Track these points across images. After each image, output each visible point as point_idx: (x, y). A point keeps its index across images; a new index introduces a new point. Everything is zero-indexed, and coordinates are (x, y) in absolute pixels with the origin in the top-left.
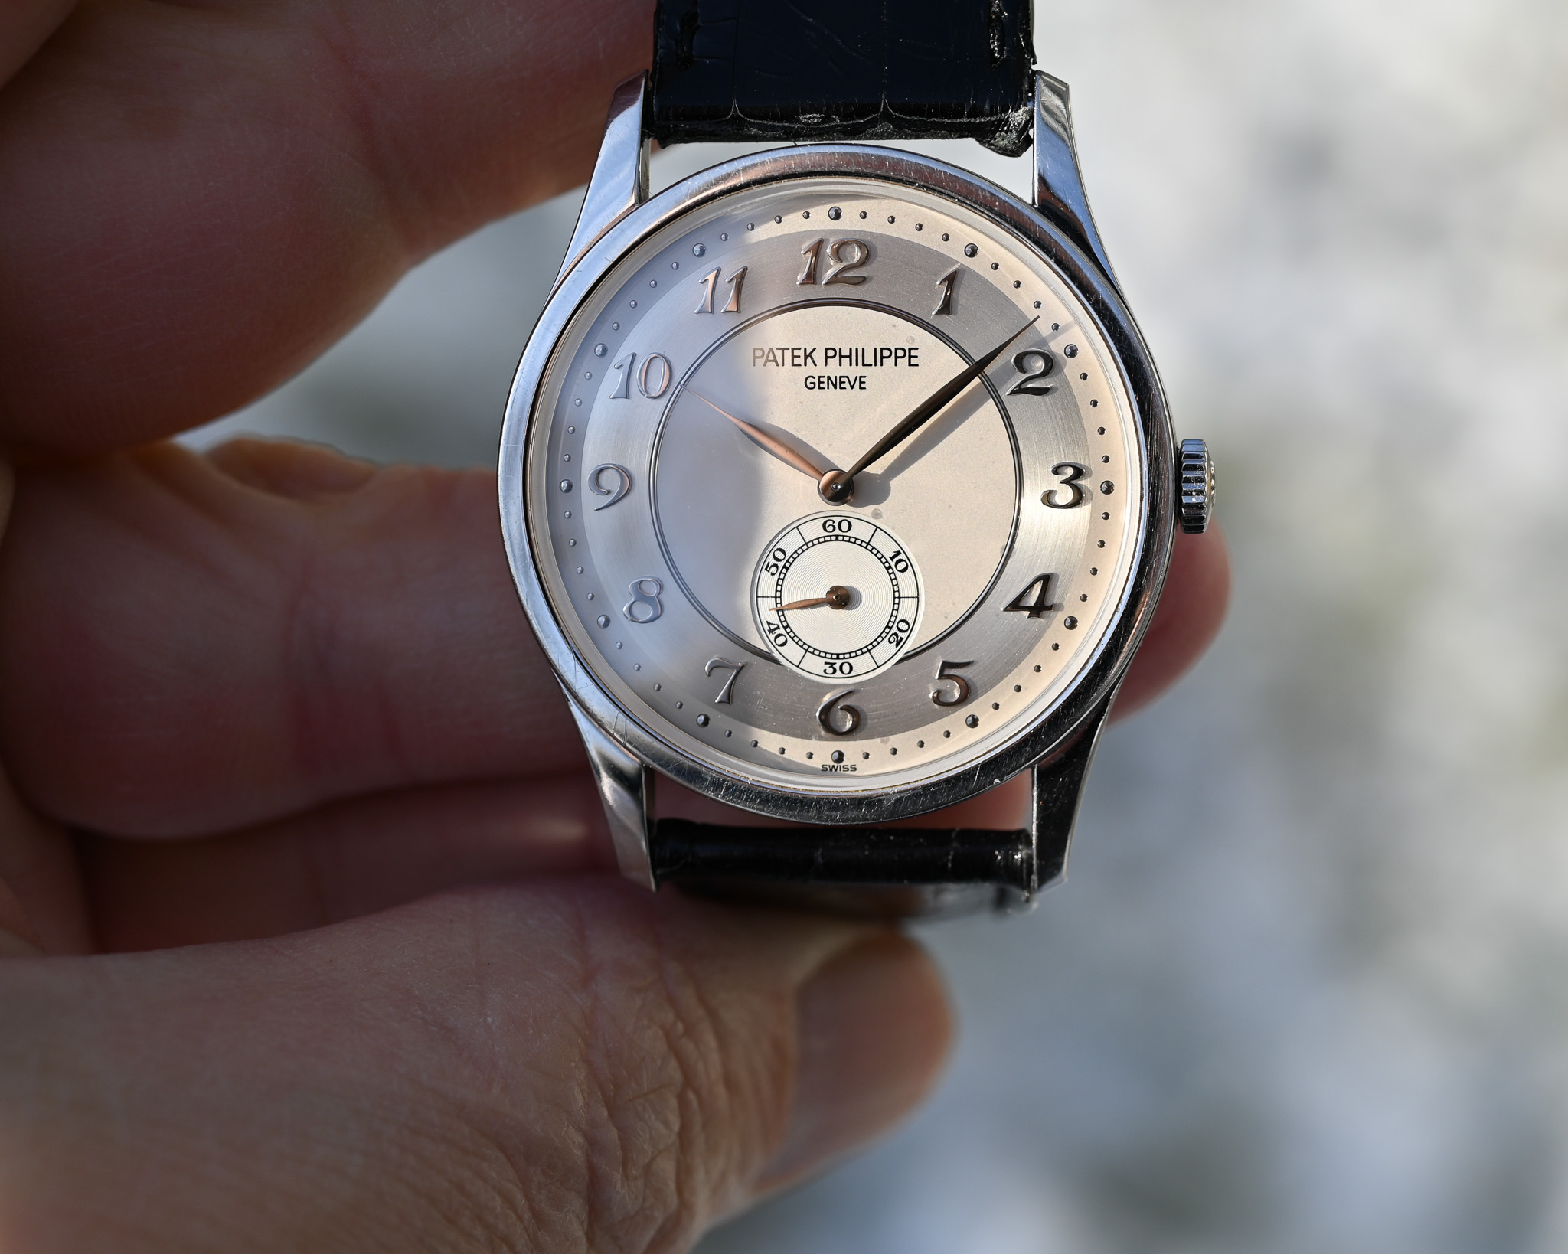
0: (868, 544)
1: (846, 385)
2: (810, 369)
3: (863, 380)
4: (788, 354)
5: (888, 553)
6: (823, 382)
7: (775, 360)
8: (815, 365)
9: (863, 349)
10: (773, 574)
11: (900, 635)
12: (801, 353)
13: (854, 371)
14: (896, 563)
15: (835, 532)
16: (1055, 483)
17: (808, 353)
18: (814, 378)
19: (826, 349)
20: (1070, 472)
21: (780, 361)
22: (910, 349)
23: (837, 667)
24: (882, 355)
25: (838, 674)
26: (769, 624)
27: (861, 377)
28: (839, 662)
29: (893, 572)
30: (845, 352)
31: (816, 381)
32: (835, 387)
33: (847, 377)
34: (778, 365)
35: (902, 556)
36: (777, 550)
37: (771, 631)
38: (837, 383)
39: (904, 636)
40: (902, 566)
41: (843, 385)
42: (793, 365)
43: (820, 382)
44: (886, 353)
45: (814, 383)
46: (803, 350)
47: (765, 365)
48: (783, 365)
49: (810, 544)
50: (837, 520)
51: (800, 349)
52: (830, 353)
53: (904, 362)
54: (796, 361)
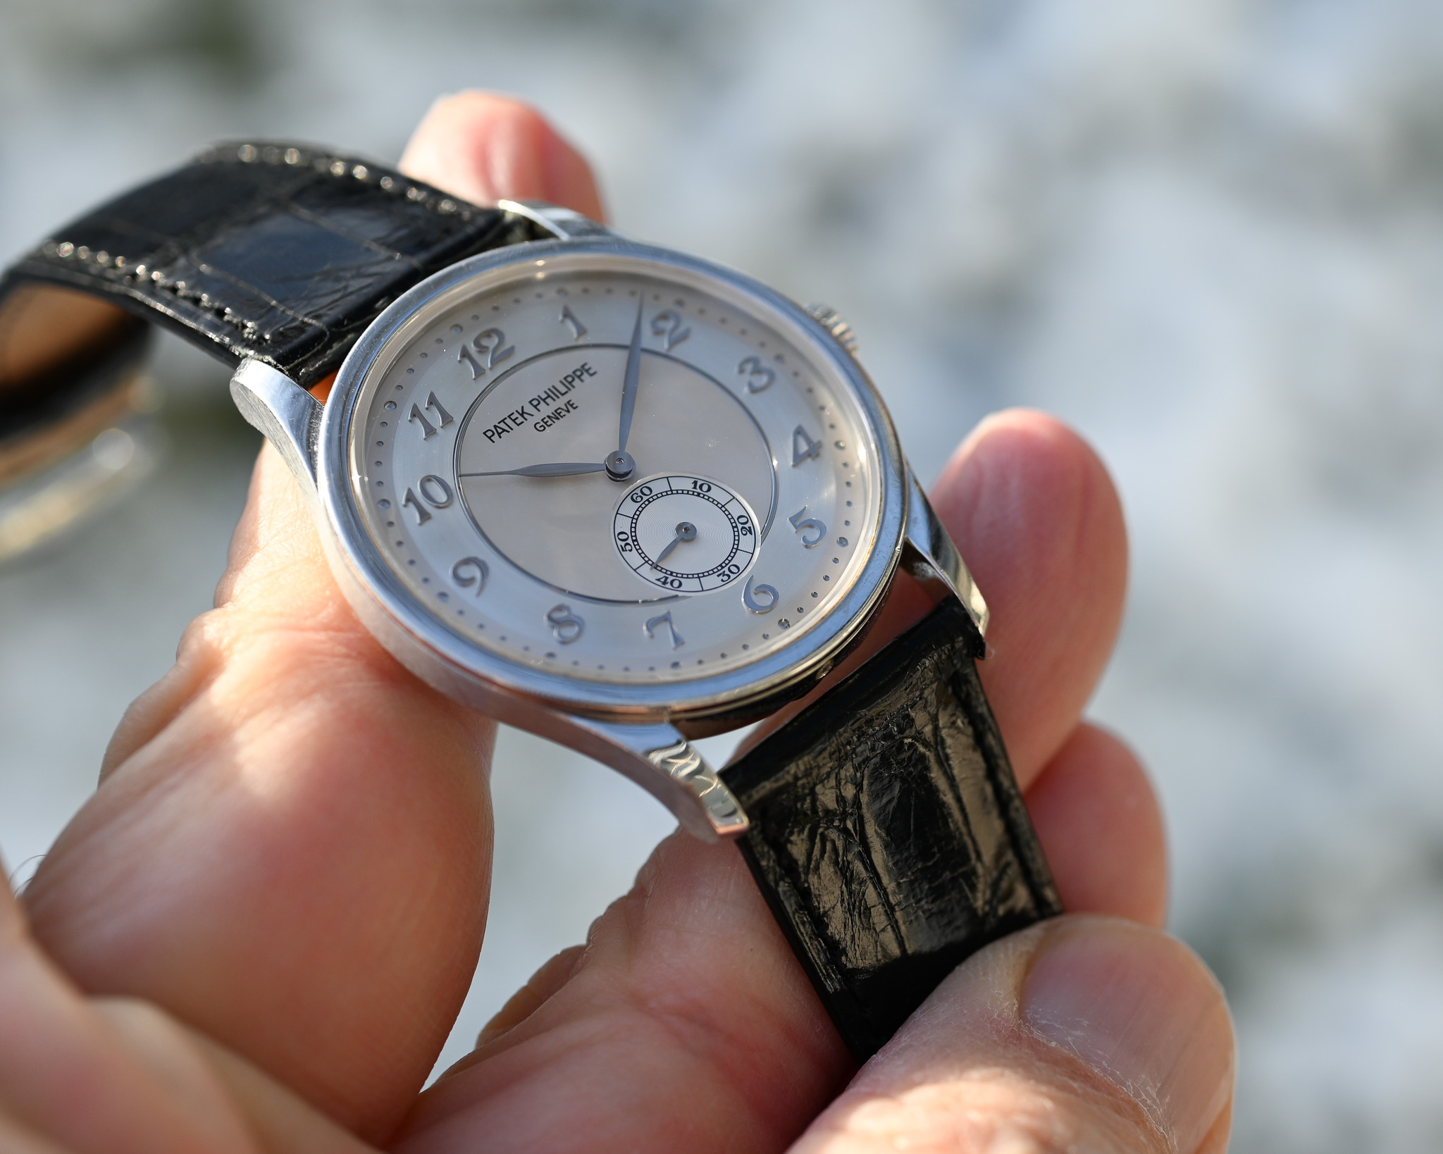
0: (671, 490)
1: (564, 413)
2: (531, 421)
3: (571, 403)
4: (509, 421)
5: (690, 487)
6: (547, 421)
7: (504, 431)
8: (533, 415)
9: (553, 387)
10: (631, 550)
11: (746, 526)
12: (516, 415)
13: (561, 402)
14: (700, 489)
15: (644, 498)
16: (747, 377)
17: (521, 412)
18: (539, 423)
19: (530, 402)
20: (749, 367)
21: (508, 429)
22: (582, 367)
23: (727, 572)
24: (569, 382)
25: (733, 576)
26: (658, 580)
27: (568, 402)
28: (726, 569)
29: (704, 495)
30: (544, 396)
31: (542, 423)
32: (558, 419)
33: (559, 408)
34: (509, 432)
35: (699, 483)
36: (619, 534)
37: (665, 583)
38: (557, 415)
39: (749, 524)
40: (705, 488)
41: (562, 414)
42: (518, 425)
43: (546, 423)
44: (570, 379)
45: (542, 426)
46: (515, 413)
47: (500, 437)
48: (512, 429)
49: (636, 517)
50: (638, 491)
51: (513, 413)
52: (535, 403)
53: (585, 376)
54: (518, 421)
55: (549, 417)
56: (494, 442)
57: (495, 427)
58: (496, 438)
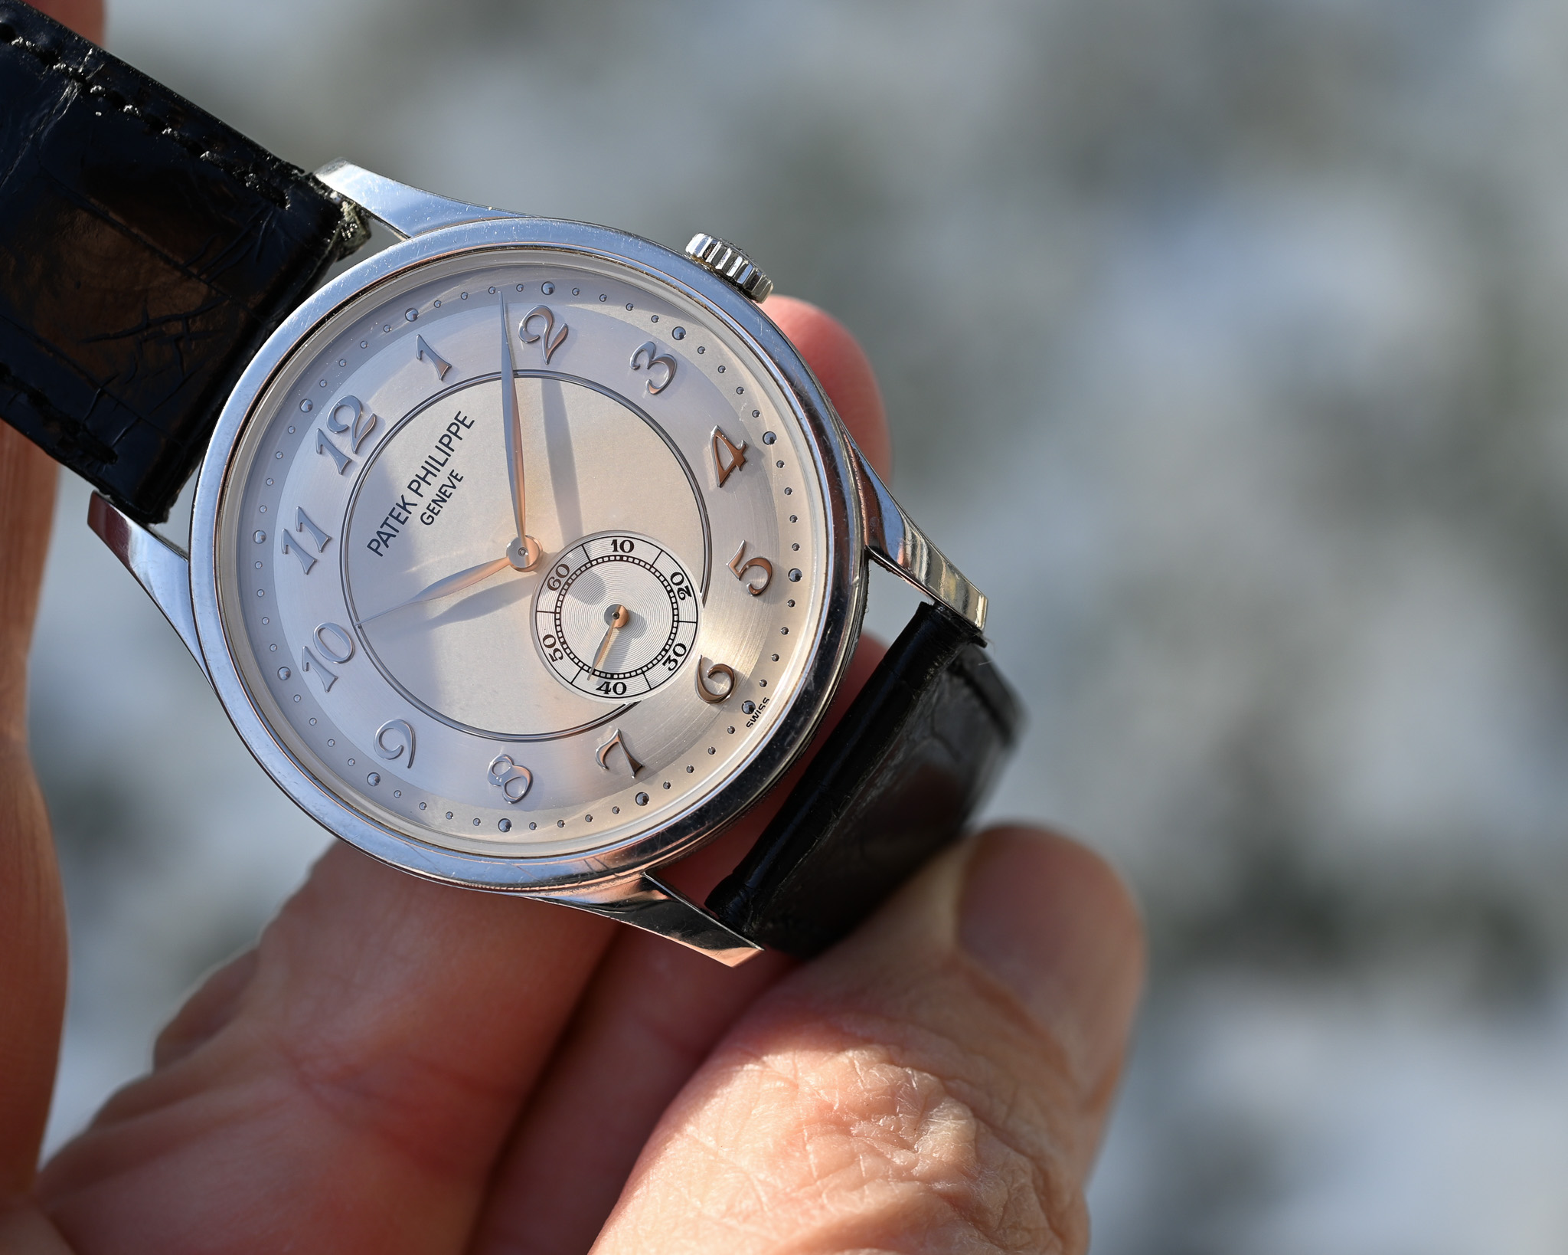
0: (590, 562)
1: (450, 490)
2: (416, 512)
3: (454, 474)
4: (391, 521)
5: (610, 551)
6: (434, 508)
7: (390, 535)
9: (430, 457)
10: (561, 658)
11: (683, 586)
12: (398, 510)
13: (442, 478)
14: (622, 550)
15: (562, 581)
16: (645, 375)
17: (402, 505)
18: (425, 513)
19: (409, 487)
20: (644, 356)
21: (394, 533)
22: (456, 418)
23: (673, 657)
24: (445, 444)
25: (680, 660)
26: (599, 689)
27: (451, 474)
28: (671, 652)
29: (628, 557)
30: (423, 473)
31: (429, 513)
32: (445, 501)
33: (444, 485)
34: (394, 536)
35: (619, 541)
36: (544, 640)
37: (607, 691)
38: (443, 497)
39: (686, 583)
40: (627, 546)
41: (448, 494)
42: (403, 523)
43: (432, 511)
44: (446, 440)
45: (430, 516)
46: (397, 507)
47: (387, 546)
48: (397, 531)
49: (558, 610)
50: (553, 574)
51: (394, 509)
52: (415, 486)
54: (402, 518)
55: (434, 501)
56: (381, 555)
57: (379, 533)
58: (382, 549)
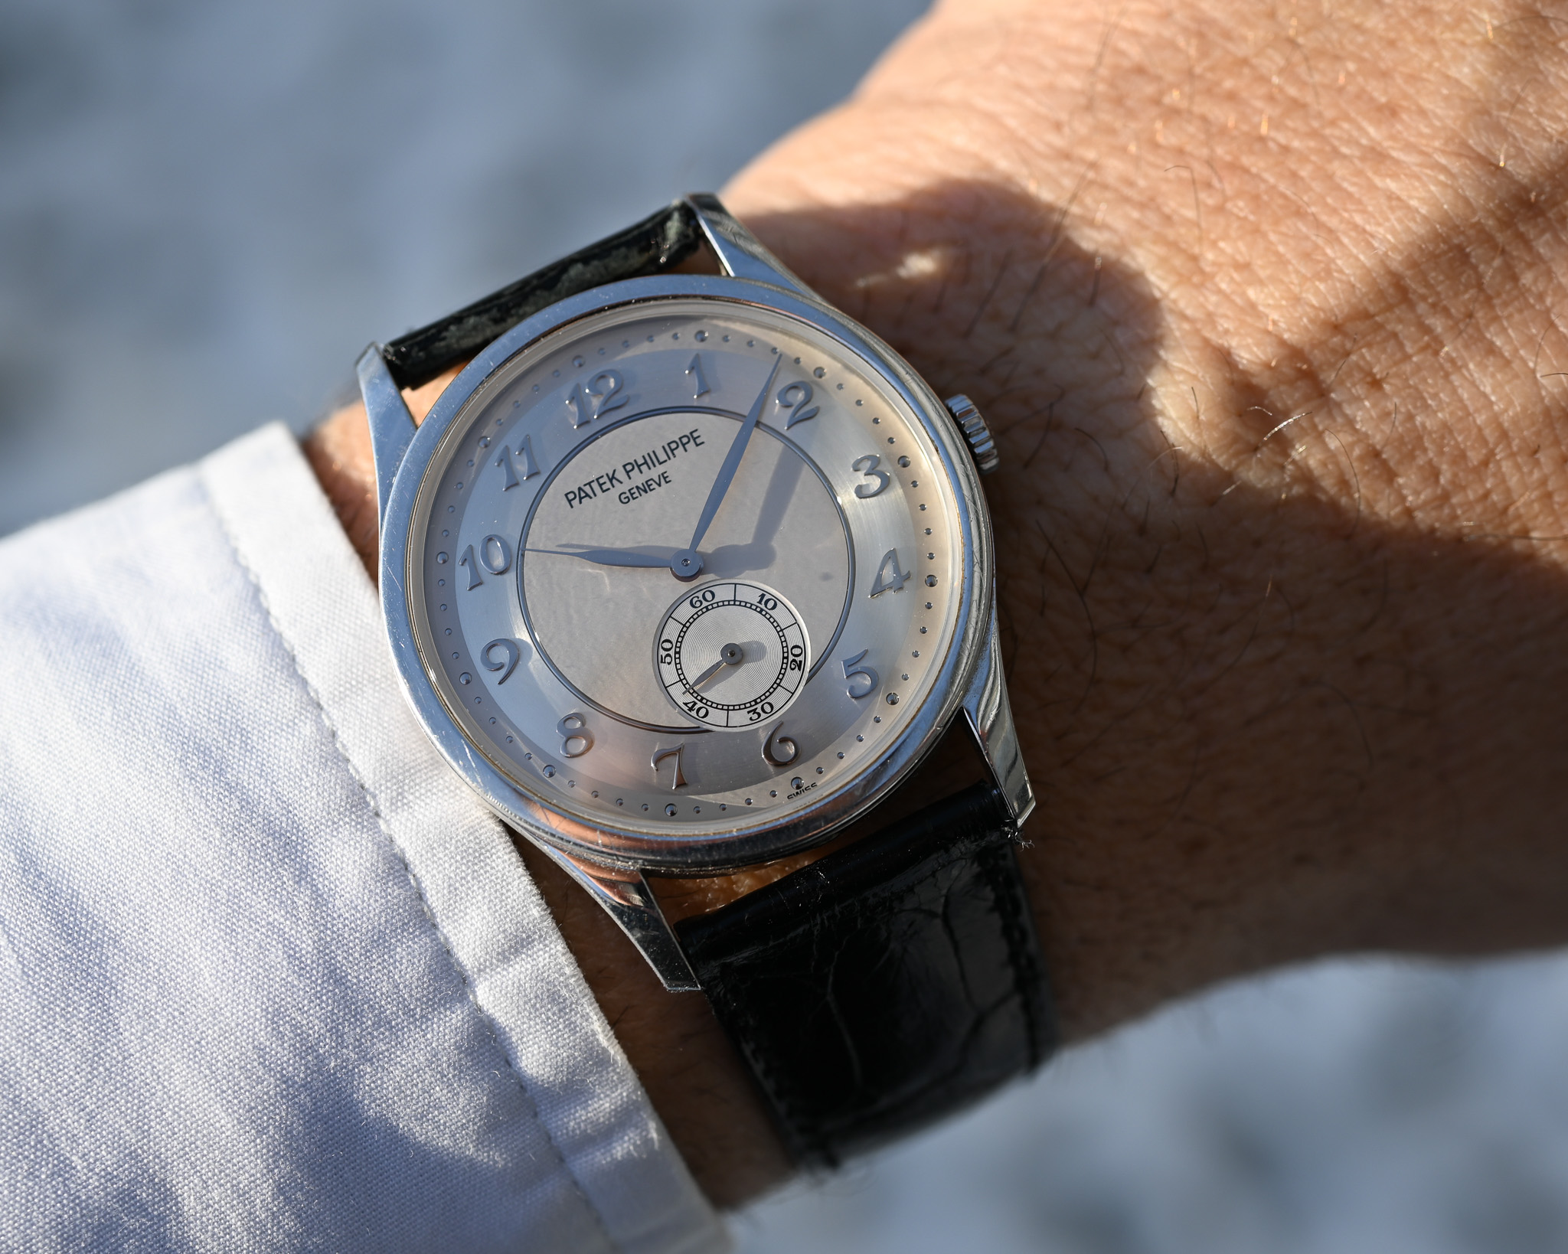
0: (735, 601)
1: (654, 486)
2: (620, 488)
3: (665, 475)
4: (595, 485)
5: (755, 600)
6: (634, 493)
7: (587, 495)
8: (621, 483)
9: (654, 452)
10: (669, 663)
11: (798, 659)
12: (605, 479)
13: (654, 473)
14: (765, 605)
15: (704, 603)
16: (861, 479)
17: (611, 477)
18: (625, 493)
19: (624, 466)
20: (868, 464)
21: (592, 495)
22: (691, 433)
23: (759, 710)
24: (671, 449)
25: (763, 716)
26: (686, 704)
27: (663, 474)
28: (759, 706)
29: (767, 613)
30: (641, 461)
31: (628, 494)
32: (646, 492)
33: (652, 479)
34: (591, 498)
35: (767, 597)
36: (663, 642)
37: (691, 709)
38: (646, 488)
40: (771, 604)
41: (651, 487)
42: (604, 491)
43: (632, 494)
44: (673, 446)
45: (627, 497)
46: (605, 477)
47: (581, 503)
48: (595, 495)
49: (688, 624)
50: (700, 595)
51: (602, 477)
52: (629, 468)
53: (691, 446)
54: (605, 487)
56: (572, 507)
58: (576, 502)
